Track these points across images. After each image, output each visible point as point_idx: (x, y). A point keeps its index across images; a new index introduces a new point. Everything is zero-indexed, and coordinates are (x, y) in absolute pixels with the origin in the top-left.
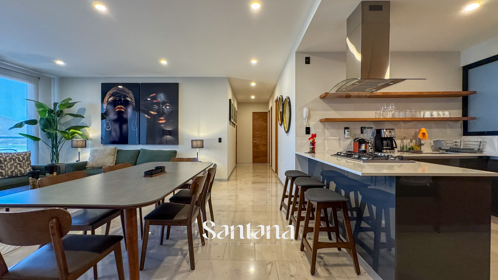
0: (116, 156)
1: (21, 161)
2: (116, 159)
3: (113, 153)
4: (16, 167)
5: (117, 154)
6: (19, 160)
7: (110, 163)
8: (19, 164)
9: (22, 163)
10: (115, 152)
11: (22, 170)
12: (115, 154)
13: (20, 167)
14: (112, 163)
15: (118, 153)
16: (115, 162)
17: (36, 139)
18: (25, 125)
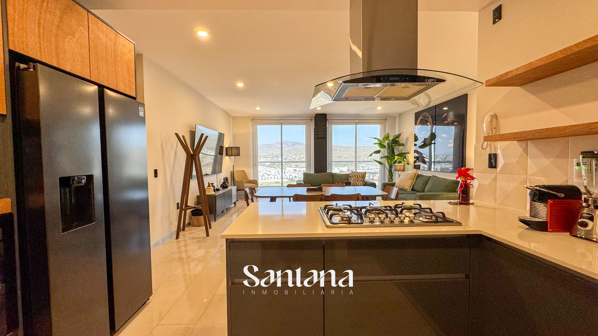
0: (414, 181)
1: (358, 178)
2: (414, 183)
3: (413, 178)
4: (355, 181)
5: (416, 179)
6: (357, 177)
7: (408, 186)
8: (357, 179)
9: (358, 179)
10: (415, 177)
11: (357, 183)
12: (414, 179)
13: (357, 181)
14: (409, 187)
15: (418, 178)
16: (412, 186)
17: (380, 163)
18: (373, 154)
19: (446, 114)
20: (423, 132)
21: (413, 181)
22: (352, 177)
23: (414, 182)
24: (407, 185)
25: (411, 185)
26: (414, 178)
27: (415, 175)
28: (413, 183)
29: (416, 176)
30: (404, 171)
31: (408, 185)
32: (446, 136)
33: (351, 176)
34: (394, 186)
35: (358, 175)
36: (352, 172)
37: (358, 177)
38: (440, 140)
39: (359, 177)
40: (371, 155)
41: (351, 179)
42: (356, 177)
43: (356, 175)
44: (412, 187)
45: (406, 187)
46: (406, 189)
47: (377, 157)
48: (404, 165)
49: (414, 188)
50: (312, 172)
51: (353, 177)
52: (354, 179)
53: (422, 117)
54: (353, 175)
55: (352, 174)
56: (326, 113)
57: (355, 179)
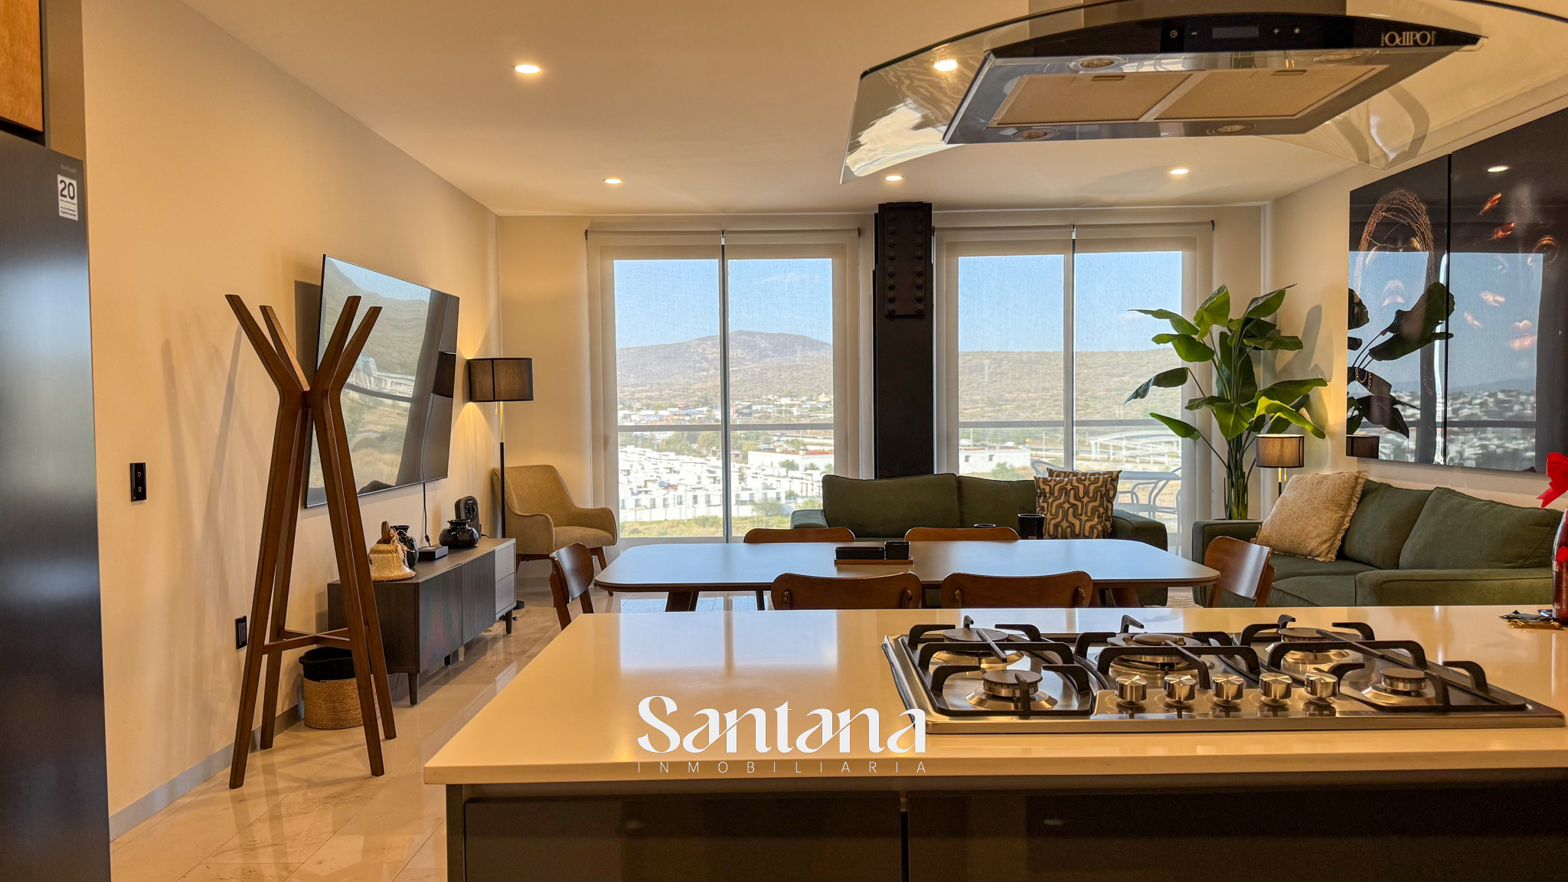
0: (1350, 514)
1: (1080, 500)
2: (1346, 526)
3: (1342, 498)
4: (1065, 516)
5: (1358, 503)
6: (1077, 497)
8: (1073, 505)
9: (1079, 504)
10: (1352, 495)
12: (1349, 505)
14: (1325, 542)
16: (1340, 537)
17: (1184, 429)
18: (1153, 388)
19: (1500, 195)
20: (1391, 284)
21: (1342, 513)
22: (1052, 493)
23: (1347, 519)
24: (1315, 533)
25: (1335, 535)
26: (1350, 499)
27: (1354, 488)
28: (1341, 524)
29: (1359, 489)
30: (1301, 465)
31: (1319, 535)
32: (1502, 299)
33: (1047, 489)
34: (1255, 536)
35: (1081, 488)
36: (1051, 472)
37: (1081, 495)
38: (1469, 318)
39: (1086, 493)
40: (1141, 393)
41: (1045, 505)
42: (1067, 494)
43: (1069, 487)
44: (1338, 543)
45: (1312, 544)
46: (1311, 551)
47: (1172, 401)
48: (1302, 439)
49: (1347, 550)
50: (866, 471)
51: (1056, 494)
52: (1060, 506)
53: (1386, 211)
54: (1057, 487)
55: (1052, 483)
56: (925, 200)
57: (1066, 506)
